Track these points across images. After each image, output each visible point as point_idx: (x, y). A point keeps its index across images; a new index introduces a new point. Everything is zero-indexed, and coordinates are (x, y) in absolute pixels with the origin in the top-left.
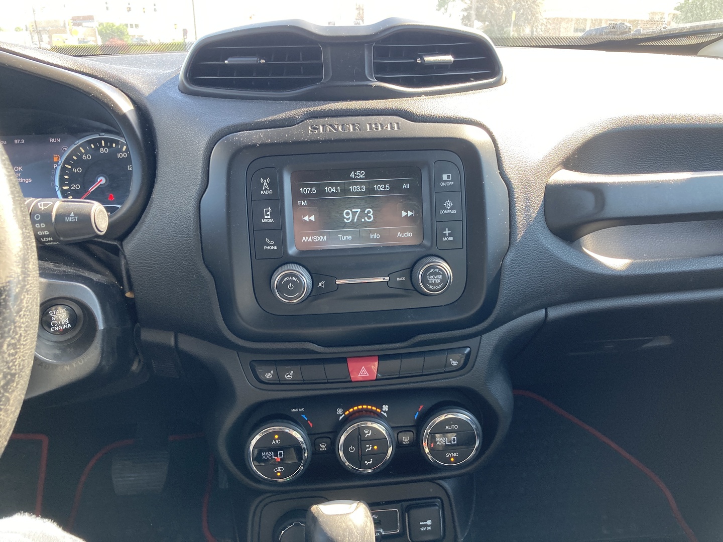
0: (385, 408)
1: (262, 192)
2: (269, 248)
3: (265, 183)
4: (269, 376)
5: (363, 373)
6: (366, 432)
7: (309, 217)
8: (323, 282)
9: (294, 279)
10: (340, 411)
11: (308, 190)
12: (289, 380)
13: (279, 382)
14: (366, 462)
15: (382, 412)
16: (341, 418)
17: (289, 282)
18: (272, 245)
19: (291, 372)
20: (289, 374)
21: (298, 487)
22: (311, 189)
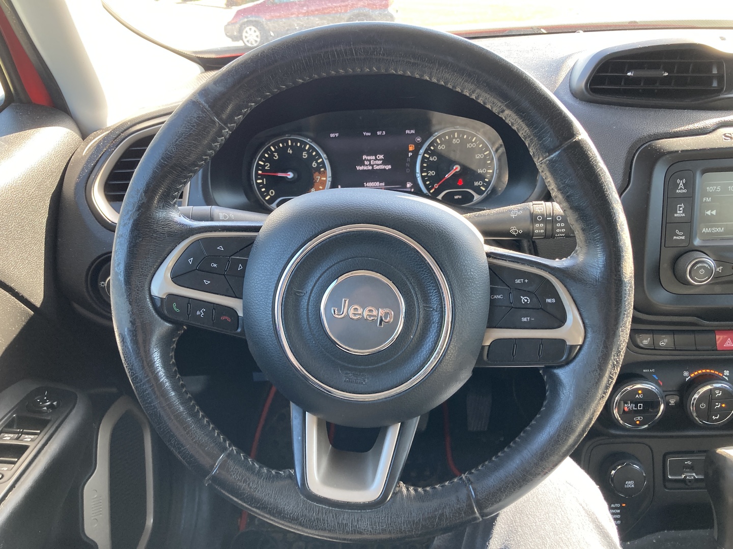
0: (727, 373)
1: (677, 191)
2: (678, 238)
3: (681, 183)
4: (645, 342)
5: (729, 343)
6: (717, 392)
7: (711, 211)
8: (721, 267)
9: (705, 265)
10: (686, 374)
11: (713, 188)
12: (662, 347)
13: (654, 348)
14: (713, 417)
15: (724, 376)
16: (687, 379)
17: (701, 267)
18: (680, 236)
19: (666, 340)
20: (663, 342)
21: (652, 434)
22: (717, 187)
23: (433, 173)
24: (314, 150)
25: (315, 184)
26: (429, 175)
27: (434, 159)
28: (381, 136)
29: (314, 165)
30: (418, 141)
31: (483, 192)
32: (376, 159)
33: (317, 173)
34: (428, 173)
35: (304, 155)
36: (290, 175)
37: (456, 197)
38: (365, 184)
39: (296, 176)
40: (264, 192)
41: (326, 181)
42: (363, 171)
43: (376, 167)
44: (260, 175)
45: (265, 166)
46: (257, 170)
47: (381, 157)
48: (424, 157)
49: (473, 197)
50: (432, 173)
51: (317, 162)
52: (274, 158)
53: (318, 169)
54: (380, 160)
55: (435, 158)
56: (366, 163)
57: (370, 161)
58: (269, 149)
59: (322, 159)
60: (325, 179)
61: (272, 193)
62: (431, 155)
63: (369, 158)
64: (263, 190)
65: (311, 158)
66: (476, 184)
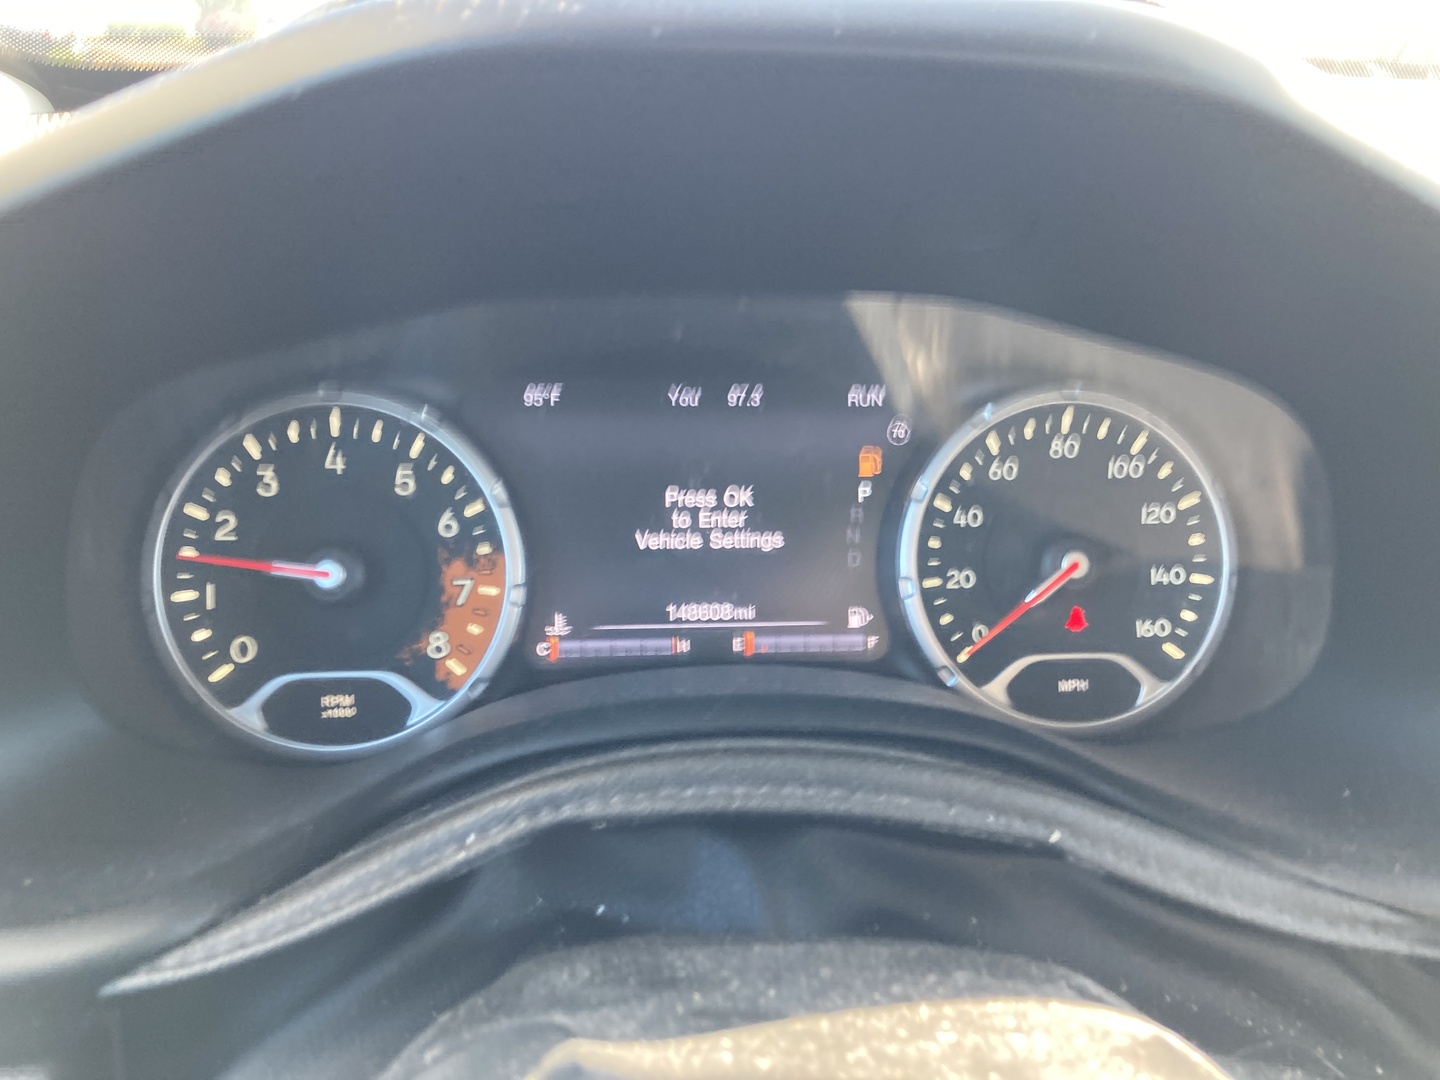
23: (968, 579)
24: (447, 459)
25: (450, 614)
26: (950, 585)
27: (971, 518)
28: (744, 410)
29: (448, 527)
30: (898, 439)
31: (1178, 666)
32: (720, 506)
33: (458, 566)
34: (946, 580)
35: (399, 480)
36: (330, 575)
37: (1066, 686)
38: (671, 609)
39: (359, 575)
40: (205, 645)
41: (497, 601)
42: (667, 553)
43: (719, 541)
44: (188, 564)
45: (212, 526)
46: (174, 541)
47: (744, 497)
48: (931, 513)
49: (1134, 685)
50: (963, 579)
51: (458, 515)
52: (261, 491)
53: (463, 546)
54: (738, 508)
55: (975, 516)
56: (680, 520)
57: (694, 512)
58: (236, 448)
59: (485, 502)
60: (493, 591)
61: (244, 649)
62: (962, 502)
63: (691, 499)
64: (201, 636)
65: (434, 498)
66: (1144, 629)
